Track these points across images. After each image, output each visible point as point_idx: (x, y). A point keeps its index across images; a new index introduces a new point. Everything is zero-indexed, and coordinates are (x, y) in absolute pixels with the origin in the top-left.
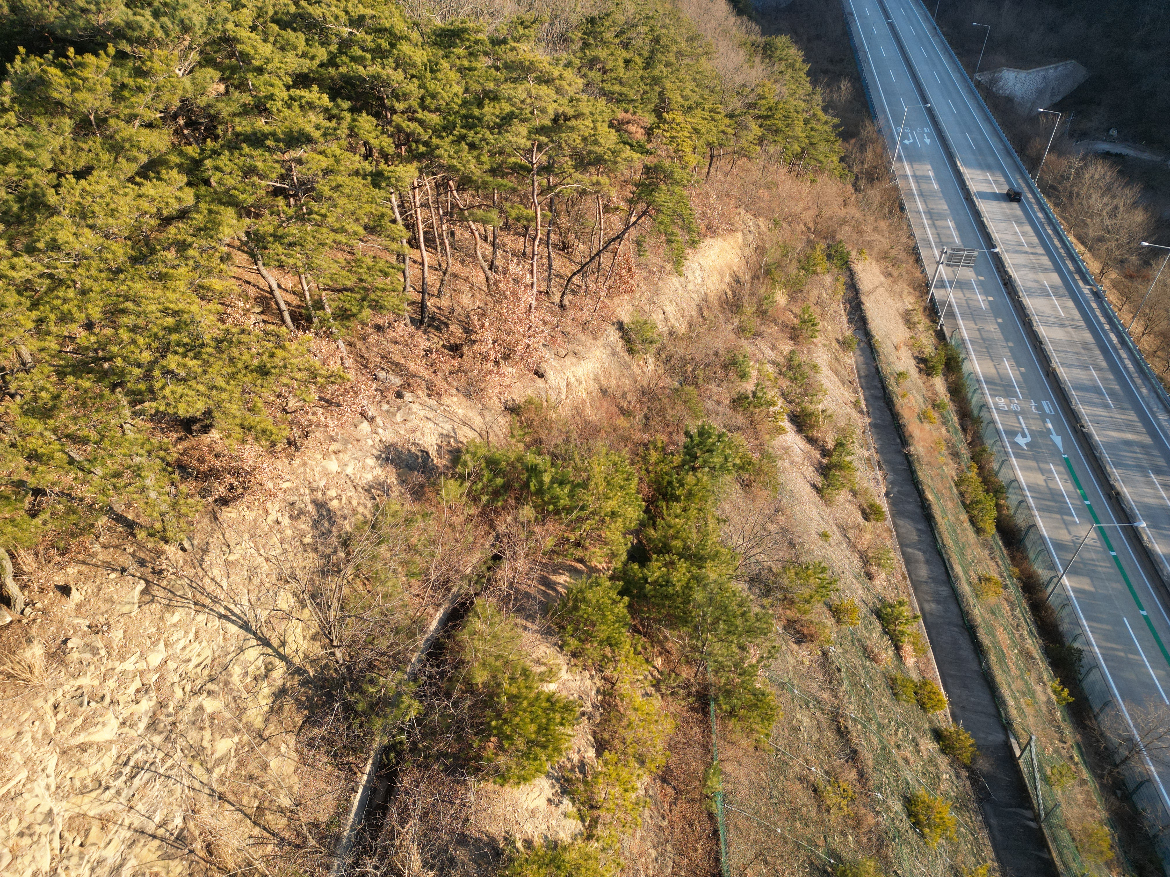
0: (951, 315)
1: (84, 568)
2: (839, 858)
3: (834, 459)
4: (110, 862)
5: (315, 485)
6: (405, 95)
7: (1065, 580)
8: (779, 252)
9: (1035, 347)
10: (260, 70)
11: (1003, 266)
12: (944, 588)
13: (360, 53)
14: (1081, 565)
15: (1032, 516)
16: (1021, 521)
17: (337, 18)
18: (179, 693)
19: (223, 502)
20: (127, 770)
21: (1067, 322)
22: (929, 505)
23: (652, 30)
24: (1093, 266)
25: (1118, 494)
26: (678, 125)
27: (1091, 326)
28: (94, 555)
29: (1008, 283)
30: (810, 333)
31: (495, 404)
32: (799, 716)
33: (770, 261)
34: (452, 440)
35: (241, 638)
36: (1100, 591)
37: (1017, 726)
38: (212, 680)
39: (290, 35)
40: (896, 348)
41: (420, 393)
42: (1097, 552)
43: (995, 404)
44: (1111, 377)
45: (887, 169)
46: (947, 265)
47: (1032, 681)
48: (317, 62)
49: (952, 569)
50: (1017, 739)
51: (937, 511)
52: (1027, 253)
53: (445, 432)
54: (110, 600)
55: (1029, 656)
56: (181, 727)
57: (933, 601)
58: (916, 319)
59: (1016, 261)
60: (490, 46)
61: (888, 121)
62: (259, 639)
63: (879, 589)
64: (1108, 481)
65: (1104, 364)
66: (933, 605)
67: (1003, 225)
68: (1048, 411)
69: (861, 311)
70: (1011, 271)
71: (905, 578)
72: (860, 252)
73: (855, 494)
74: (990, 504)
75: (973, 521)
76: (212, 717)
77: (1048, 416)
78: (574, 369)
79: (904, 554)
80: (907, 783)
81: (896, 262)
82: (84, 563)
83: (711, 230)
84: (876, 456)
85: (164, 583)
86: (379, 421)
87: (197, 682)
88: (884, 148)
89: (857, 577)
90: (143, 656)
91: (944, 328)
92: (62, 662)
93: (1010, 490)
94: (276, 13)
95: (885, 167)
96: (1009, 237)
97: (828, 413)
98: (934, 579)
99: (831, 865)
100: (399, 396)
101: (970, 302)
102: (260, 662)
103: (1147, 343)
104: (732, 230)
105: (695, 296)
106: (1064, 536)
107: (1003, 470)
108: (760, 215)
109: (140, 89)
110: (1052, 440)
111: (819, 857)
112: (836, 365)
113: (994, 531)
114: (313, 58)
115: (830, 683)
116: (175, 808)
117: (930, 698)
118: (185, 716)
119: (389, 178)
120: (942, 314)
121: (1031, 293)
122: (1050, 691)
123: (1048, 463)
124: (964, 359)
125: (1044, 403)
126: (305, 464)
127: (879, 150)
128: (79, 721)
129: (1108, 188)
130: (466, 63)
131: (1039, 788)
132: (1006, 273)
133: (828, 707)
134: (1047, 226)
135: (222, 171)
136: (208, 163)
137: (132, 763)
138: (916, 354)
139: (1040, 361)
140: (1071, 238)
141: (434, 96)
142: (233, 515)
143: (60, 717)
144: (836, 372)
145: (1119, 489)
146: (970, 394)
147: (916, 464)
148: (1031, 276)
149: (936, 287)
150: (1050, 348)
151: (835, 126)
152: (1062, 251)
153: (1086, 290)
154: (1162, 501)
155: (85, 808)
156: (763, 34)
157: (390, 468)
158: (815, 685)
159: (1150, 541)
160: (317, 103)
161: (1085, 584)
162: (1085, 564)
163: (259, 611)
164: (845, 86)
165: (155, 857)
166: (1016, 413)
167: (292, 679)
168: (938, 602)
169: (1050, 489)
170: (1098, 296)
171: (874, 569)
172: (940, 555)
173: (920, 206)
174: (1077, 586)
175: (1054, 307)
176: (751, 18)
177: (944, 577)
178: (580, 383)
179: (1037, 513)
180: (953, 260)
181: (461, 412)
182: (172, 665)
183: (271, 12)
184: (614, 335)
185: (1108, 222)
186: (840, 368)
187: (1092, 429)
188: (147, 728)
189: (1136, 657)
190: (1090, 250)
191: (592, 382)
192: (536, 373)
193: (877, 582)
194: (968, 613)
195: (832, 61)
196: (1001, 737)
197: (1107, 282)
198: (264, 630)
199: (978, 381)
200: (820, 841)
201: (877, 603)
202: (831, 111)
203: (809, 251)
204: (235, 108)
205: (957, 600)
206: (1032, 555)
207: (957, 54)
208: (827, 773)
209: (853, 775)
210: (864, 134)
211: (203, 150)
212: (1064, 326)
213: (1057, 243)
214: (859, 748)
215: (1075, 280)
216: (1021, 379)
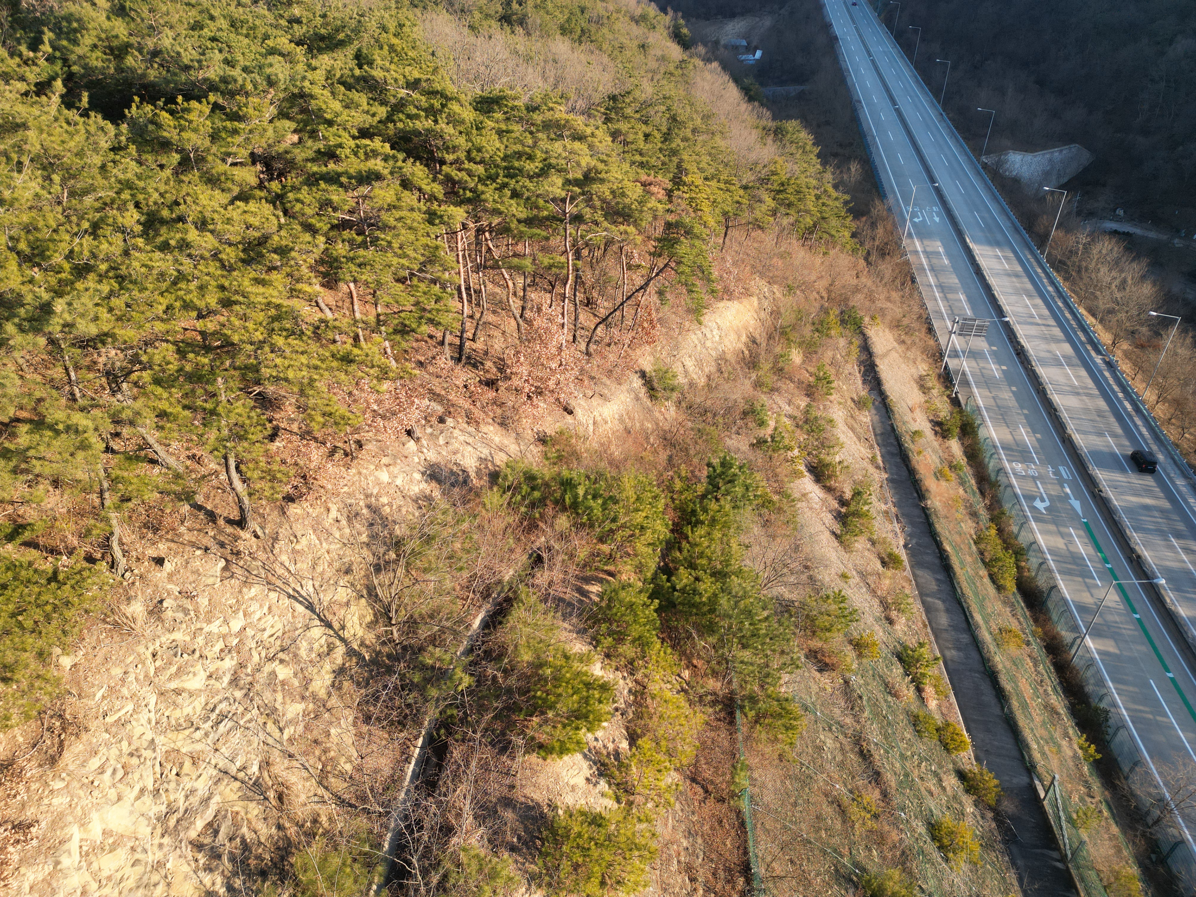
0: (965, 383)
1: (172, 545)
2: (864, 870)
3: (852, 508)
4: (200, 793)
5: (369, 492)
6: (454, 147)
7: (1089, 642)
8: (793, 316)
9: (1049, 414)
10: (330, 123)
11: (1015, 337)
12: (965, 636)
13: (415, 111)
14: (1105, 628)
15: (1053, 578)
16: (1042, 582)
17: (396, 80)
18: (256, 658)
19: (289, 499)
20: (213, 716)
21: (1081, 391)
22: (948, 556)
23: (669, 109)
24: (1105, 337)
25: (1139, 557)
26: (696, 187)
27: (1105, 395)
28: (180, 535)
29: (1021, 353)
30: (825, 390)
31: (529, 435)
32: (822, 737)
33: (785, 324)
34: (489, 464)
35: (307, 617)
36: (1125, 653)
37: (1040, 768)
38: (283, 650)
39: (355, 95)
40: (911, 410)
41: (460, 420)
42: (1119, 614)
43: (1013, 469)
44: (1127, 443)
45: (898, 245)
46: (960, 335)
47: (1057, 735)
48: (377, 119)
49: (972, 617)
50: (1041, 781)
51: (955, 562)
52: (1038, 324)
53: (483, 456)
54: (197, 572)
55: (1053, 711)
56: (257, 687)
57: (954, 648)
58: (930, 384)
59: (1028, 333)
60: (525, 112)
61: (897, 200)
62: (321, 620)
63: (900, 634)
64: (1128, 545)
65: (1119, 431)
66: (954, 653)
67: (1013, 298)
68: (1065, 477)
69: (875, 372)
70: (1023, 341)
71: (925, 626)
72: (873, 318)
73: (873, 543)
74: (1010, 561)
75: (993, 578)
76: (283, 683)
77: (1066, 481)
78: (600, 409)
79: (923, 603)
80: (931, 811)
81: (908, 331)
82: (173, 541)
83: (728, 294)
84: (894, 510)
85: (241, 563)
86: (424, 442)
87: (271, 650)
88: (894, 225)
89: (878, 620)
90: (226, 622)
91: (959, 396)
92: (159, 619)
93: (1031, 553)
94: (342, 76)
95: (896, 243)
96: (1021, 310)
97: (845, 464)
98: (954, 627)
99: (857, 875)
100: (442, 420)
101: (984, 371)
102: (323, 641)
103: (1161, 411)
104: (747, 293)
105: (714, 353)
106: (1087, 599)
107: (1023, 533)
108: (775, 283)
109: (235, 132)
110: (1070, 505)
111: (844, 866)
112: (853, 422)
113: (1015, 590)
114: (373, 115)
115: (852, 709)
116: (253, 757)
117: (953, 739)
118: (262, 677)
119: (441, 217)
120: (956, 382)
121: (1044, 362)
122: (1076, 747)
123: (1068, 527)
124: (979, 425)
125: (1061, 468)
126: (360, 473)
127: (889, 227)
128: (173, 669)
129: (1117, 262)
130: (504, 127)
131: (1064, 827)
132: (1019, 343)
133: (850, 732)
134: (1057, 300)
135: (303, 203)
136: (291, 196)
137: (217, 711)
138: (931, 418)
139: (1055, 427)
140: (1082, 310)
141: (479, 150)
142: (299, 511)
143: (158, 663)
144: (852, 429)
145: (1140, 552)
146: (987, 460)
147: (933, 517)
148: (1043, 346)
149: (949, 356)
150: (1065, 416)
151: (846, 203)
152: (1073, 322)
153: (1098, 359)
154: (1183, 565)
155: (179, 744)
156: (774, 119)
157: (434, 484)
158: (837, 711)
159: (1173, 604)
160: (381, 150)
161: (1110, 647)
162: (1109, 627)
163: (321, 596)
164: (854, 167)
165: (236, 797)
166: (1034, 478)
167: (351, 660)
168: (959, 649)
169: (1071, 552)
170: (1110, 365)
171: (894, 614)
172: (960, 604)
173: (932, 280)
174: (1102, 648)
175: (1067, 376)
176: (762, 105)
177: (964, 625)
178: (606, 422)
179: (1058, 576)
180: (965, 330)
181: (497, 439)
182: (250, 632)
183: (338, 75)
184: (637, 382)
185: (1118, 295)
186: (855, 425)
187: (1110, 493)
188: (231, 683)
189: (1165, 719)
190: (1101, 321)
191: (617, 422)
192: (566, 409)
193: (897, 627)
194: (989, 660)
195: (841, 145)
196: (1024, 780)
197: (1119, 353)
198: (326, 612)
199: (995, 447)
200: (846, 851)
201: (898, 647)
202: (841, 188)
203: (823, 315)
204: (310, 154)
205: (978, 647)
206: (1055, 616)
207: (964, 138)
208: (851, 792)
209: (877, 794)
210: (874, 212)
211: (284, 187)
212: (1078, 394)
213: (1068, 315)
214: (882, 770)
215: (1087, 351)
216: (1037, 445)
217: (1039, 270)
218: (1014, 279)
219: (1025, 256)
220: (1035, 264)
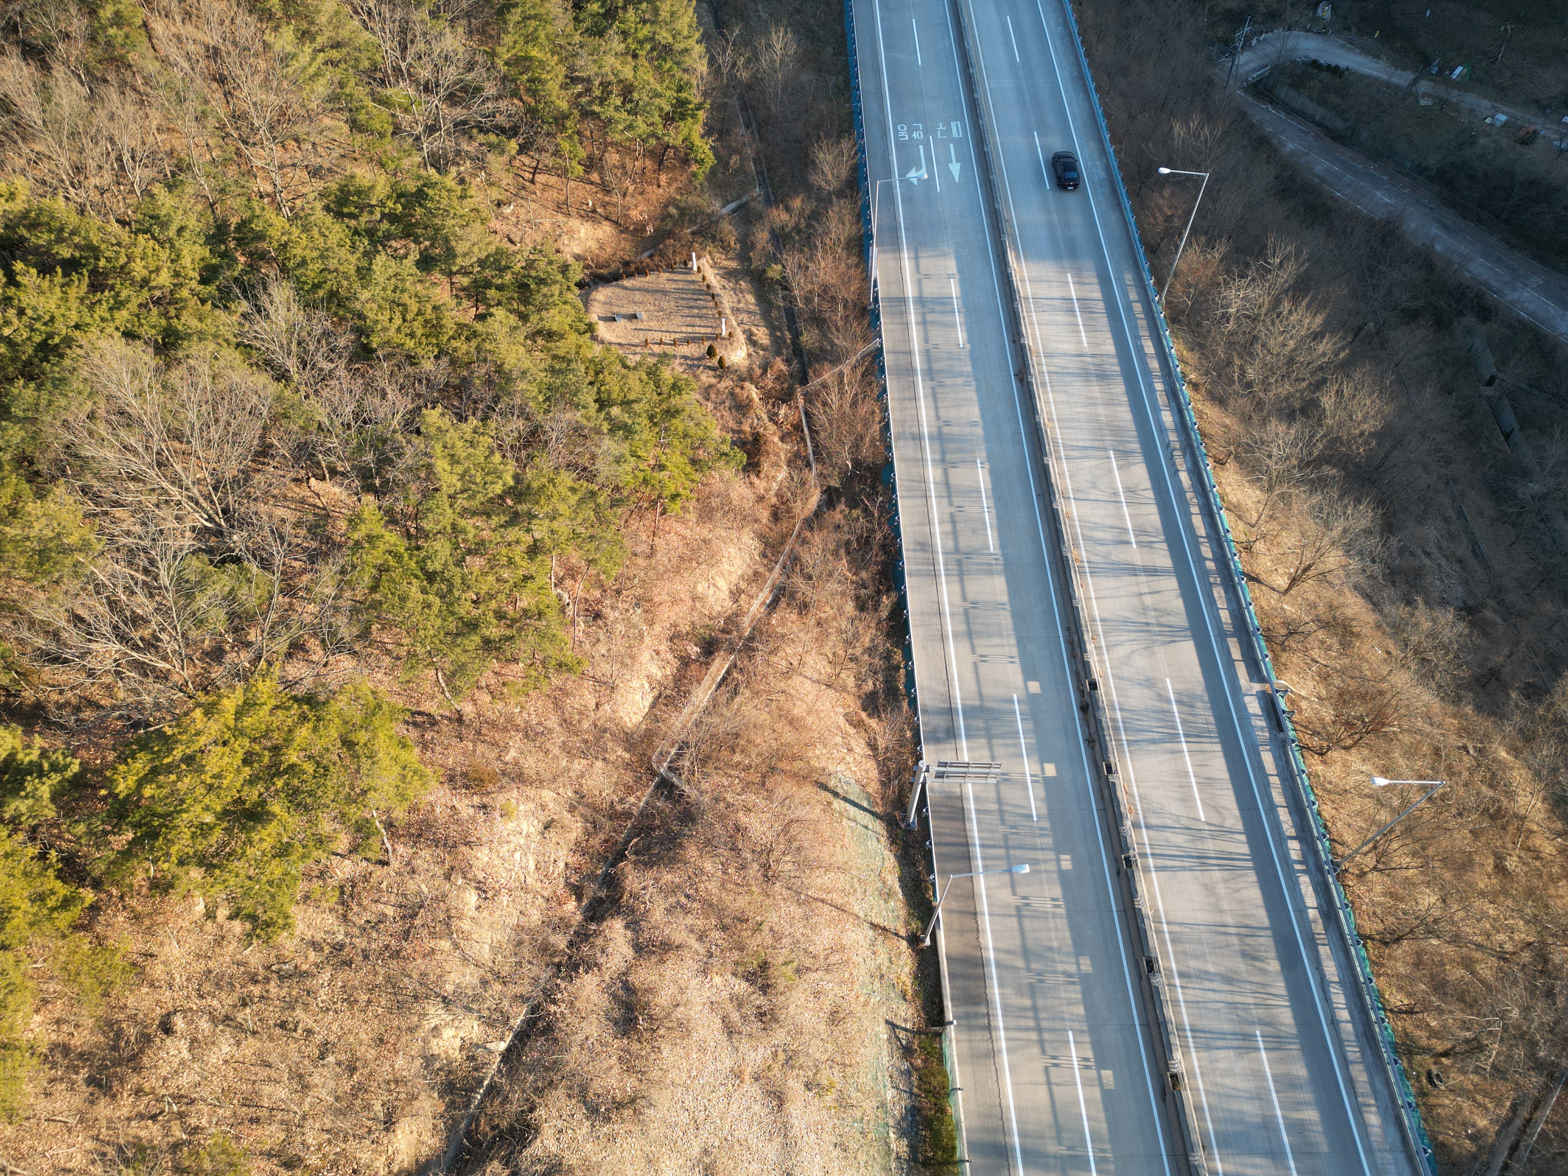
0: (961, 861)
9: (1135, 965)
21: (1210, 846)
44: (1301, 1071)
52: (1132, 570)
65: (1286, 1017)
67: (1088, 468)
91: (940, 937)
96: (1101, 514)
101: (1006, 790)
132: (1086, 666)
134: (1179, 461)
139: (1146, 1026)
148: (1141, 662)
149: (933, 747)
152: (1206, 551)
173: (925, 415)
212: (1201, 860)
213: (1198, 521)
215: (1230, 663)
216: (1103, 1127)
217: (1149, 348)
218: (1096, 390)
219: (1125, 294)
220: (1142, 323)
